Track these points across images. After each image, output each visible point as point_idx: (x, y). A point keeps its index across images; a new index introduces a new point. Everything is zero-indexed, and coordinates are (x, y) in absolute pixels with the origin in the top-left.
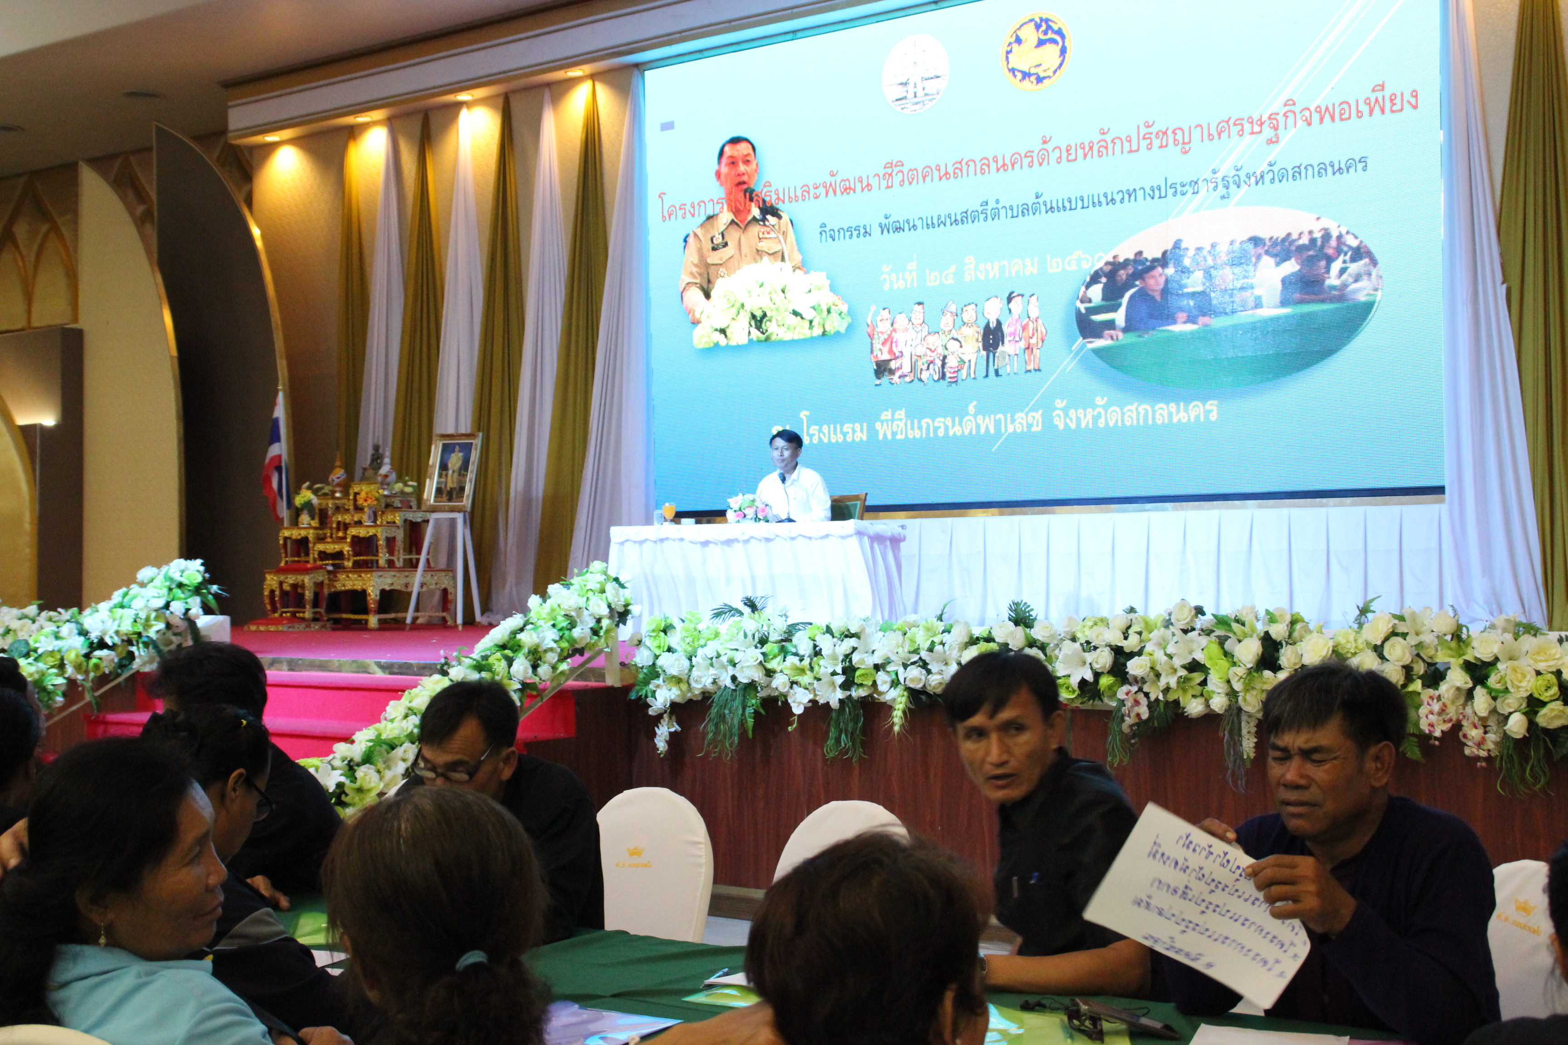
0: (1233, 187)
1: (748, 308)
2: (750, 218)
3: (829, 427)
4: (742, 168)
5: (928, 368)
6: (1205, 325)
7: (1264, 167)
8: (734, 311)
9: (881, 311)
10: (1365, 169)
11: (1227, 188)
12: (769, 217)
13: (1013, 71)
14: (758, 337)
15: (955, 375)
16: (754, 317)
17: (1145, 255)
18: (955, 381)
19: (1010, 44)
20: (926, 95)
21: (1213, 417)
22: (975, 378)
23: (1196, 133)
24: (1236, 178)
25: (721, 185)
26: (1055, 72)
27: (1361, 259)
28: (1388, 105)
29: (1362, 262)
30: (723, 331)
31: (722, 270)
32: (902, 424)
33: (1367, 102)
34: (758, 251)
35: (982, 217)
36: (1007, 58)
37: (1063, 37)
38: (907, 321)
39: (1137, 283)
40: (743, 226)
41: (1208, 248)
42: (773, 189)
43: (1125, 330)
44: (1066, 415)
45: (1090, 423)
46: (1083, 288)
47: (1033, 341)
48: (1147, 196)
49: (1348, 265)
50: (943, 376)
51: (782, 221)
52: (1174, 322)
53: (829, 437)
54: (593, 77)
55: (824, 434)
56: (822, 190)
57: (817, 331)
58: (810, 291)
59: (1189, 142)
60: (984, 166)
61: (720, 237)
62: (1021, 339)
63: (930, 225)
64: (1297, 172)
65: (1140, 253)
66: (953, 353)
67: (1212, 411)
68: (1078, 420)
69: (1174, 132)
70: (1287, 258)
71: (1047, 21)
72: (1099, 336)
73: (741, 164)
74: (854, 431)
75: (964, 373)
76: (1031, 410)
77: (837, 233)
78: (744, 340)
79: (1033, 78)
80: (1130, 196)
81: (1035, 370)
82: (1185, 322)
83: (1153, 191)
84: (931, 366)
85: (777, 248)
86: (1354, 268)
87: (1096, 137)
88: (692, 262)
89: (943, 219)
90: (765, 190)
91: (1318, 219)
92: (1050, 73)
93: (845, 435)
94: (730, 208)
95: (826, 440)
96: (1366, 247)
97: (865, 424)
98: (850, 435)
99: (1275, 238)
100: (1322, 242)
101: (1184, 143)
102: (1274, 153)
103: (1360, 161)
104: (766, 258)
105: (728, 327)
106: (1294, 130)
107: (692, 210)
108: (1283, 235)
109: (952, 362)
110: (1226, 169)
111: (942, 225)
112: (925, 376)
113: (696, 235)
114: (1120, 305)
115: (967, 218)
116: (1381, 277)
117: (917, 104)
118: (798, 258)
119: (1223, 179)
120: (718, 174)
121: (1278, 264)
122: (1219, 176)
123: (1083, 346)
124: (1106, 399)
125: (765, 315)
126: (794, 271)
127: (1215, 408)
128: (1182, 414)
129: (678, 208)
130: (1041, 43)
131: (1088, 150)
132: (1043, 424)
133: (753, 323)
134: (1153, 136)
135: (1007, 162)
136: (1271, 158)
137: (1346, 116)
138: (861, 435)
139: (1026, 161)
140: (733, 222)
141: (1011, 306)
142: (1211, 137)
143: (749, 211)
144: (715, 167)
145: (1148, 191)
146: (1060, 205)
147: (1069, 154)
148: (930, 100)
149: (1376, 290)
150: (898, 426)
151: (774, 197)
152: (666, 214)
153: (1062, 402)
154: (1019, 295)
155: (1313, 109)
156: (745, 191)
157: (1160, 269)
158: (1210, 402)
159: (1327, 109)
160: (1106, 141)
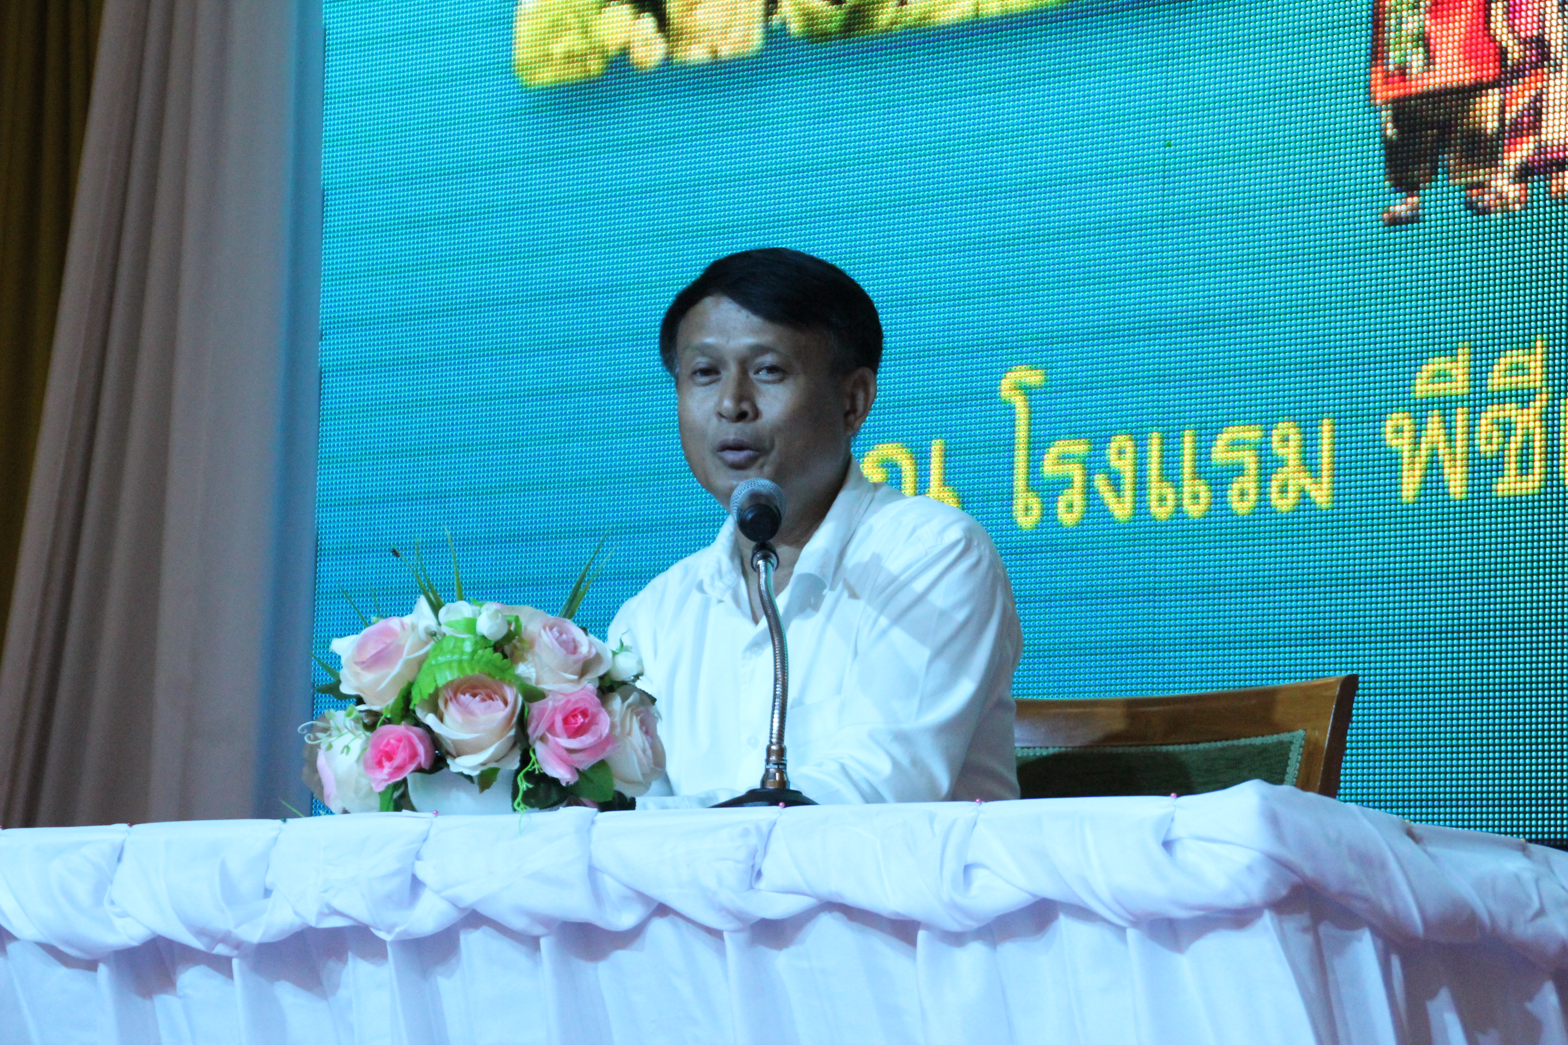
3: (1141, 446)
32: (1528, 420)
53: (1141, 485)
55: (1115, 482)
74: (1268, 466)
93: (1220, 479)
95: (1123, 510)
97: (1326, 430)
98: (1249, 483)
150: (1507, 429)
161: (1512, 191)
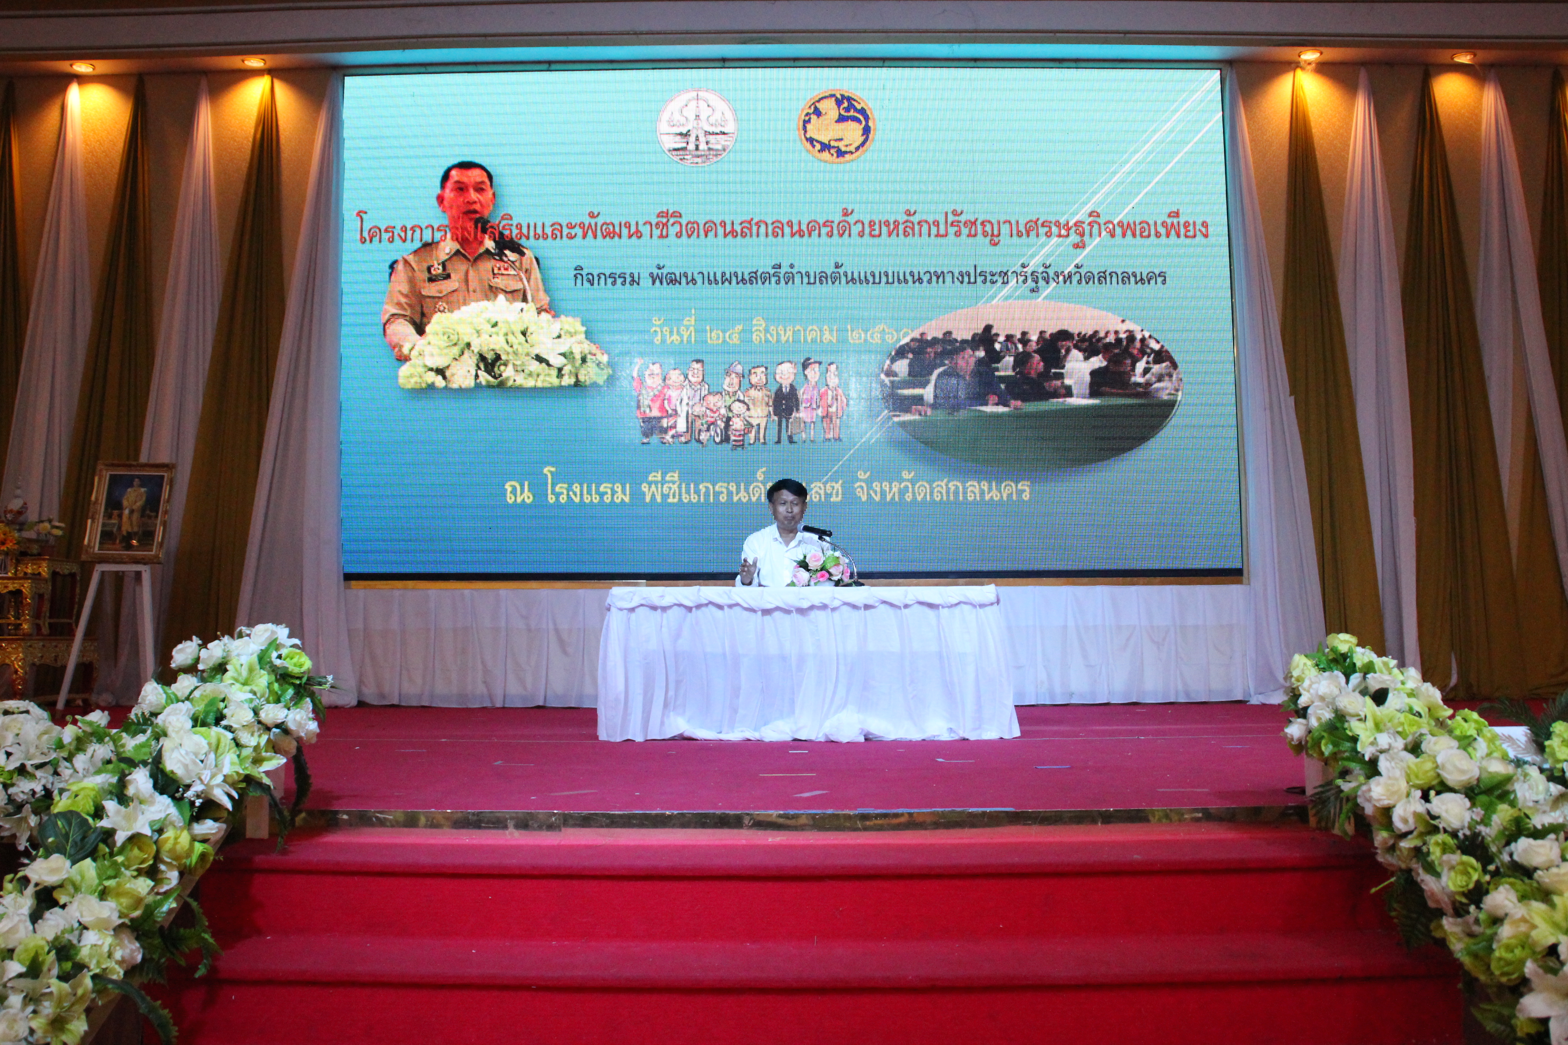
0: (1041, 283)
1: (475, 348)
2: (482, 250)
3: (582, 487)
4: (473, 195)
5: (708, 430)
6: (1016, 408)
7: (1071, 268)
8: (456, 351)
9: (651, 365)
10: (1164, 282)
11: (1037, 283)
12: (507, 252)
13: (811, 141)
14: (488, 382)
15: (741, 438)
16: (482, 358)
17: (954, 336)
18: (740, 445)
19: (807, 114)
20: (710, 149)
21: (1026, 496)
22: (764, 443)
23: (1005, 229)
24: (1045, 275)
25: (444, 211)
26: (857, 149)
27: (1163, 362)
28: (1182, 231)
29: (1164, 365)
30: (440, 372)
31: (441, 304)
32: (675, 487)
33: (1164, 224)
34: (491, 287)
35: (773, 280)
36: (805, 128)
37: (867, 118)
38: (682, 378)
39: (946, 362)
40: (472, 260)
41: (1019, 336)
42: (514, 222)
43: (934, 406)
44: (870, 487)
45: (897, 495)
46: (888, 362)
47: (833, 410)
48: (956, 280)
49: (1151, 366)
50: (726, 439)
51: (524, 259)
52: (986, 404)
53: (582, 495)
54: (273, 72)
55: (575, 494)
56: (579, 231)
57: (568, 381)
58: (559, 337)
59: (999, 235)
60: (778, 229)
61: (440, 267)
62: (818, 407)
63: (712, 280)
64: (1102, 277)
65: (949, 333)
66: (738, 416)
67: (1025, 491)
68: (883, 494)
69: (983, 223)
70: (1096, 354)
71: (849, 99)
72: (907, 410)
73: (472, 191)
74: (614, 493)
75: (752, 435)
76: (832, 479)
77: (596, 279)
78: (470, 382)
79: (833, 151)
80: (938, 278)
81: (836, 440)
82: (997, 404)
83: (962, 276)
84: (712, 427)
85: (519, 286)
86: (1156, 368)
87: (902, 218)
88: (400, 292)
89: (728, 276)
90: (504, 222)
91: (1123, 321)
92: (852, 148)
93: (602, 495)
94: (455, 238)
95: (577, 500)
96: (1167, 352)
97: (628, 486)
98: (609, 496)
99: (1083, 333)
100: (1127, 343)
101: (993, 235)
102: (1081, 257)
103: (1159, 275)
104: (501, 297)
105: (448, 367)
106: (1098, 239)
107: (403, 234)
108: (1090, 332)
109: (737, 424)
110: (1034, 264)
111: (727, 283)
112: (704, 436)
113: (406, 262)
114: (928, 382)
115: (756, 279)
116: (1181, 380)
117: (698, 157)
118: (545, 300)
119: (1032, 274)
120: (440, 199)
121: (1086, 358)
122: (1029, 270)
123: (890, 418)
124: (913, 474)
125: (498, 357)
126: (539, 313)
127: (1027, 489)
128: (994, 492)
129: (383, 230)
130: (841, 119)
131: (893, 228)
132: (843, 494)
133: (482, 366)
134: (962, 225)
135: (804, 227)
136: (1077, 261)
137: (1146, 234)
138: (622, 496)
139: (824, 230)
140: (458, 252)
141: (806, 372)
142: (1019, 234)
143: (481, 243)
144: (438, 191)
145: (956, 274)
146: (862, 278)
147: (872, 229)
148: (716, 155)
149: (1177, 390)
150: (670, 488)
151: (515, 232)
152: (365, 234)
153: (865, 473)
154: (815, 362)
155: (1115, 222)
156: (477, 222)
157: (970, 352)
158: (1023, 482)
159: (1128, 224)
160: (913, 223)
161: (671, 440)
